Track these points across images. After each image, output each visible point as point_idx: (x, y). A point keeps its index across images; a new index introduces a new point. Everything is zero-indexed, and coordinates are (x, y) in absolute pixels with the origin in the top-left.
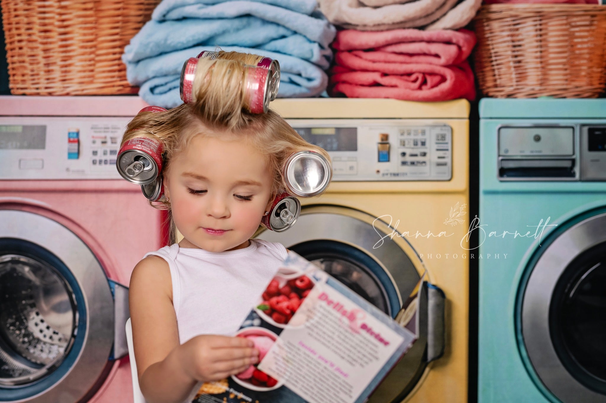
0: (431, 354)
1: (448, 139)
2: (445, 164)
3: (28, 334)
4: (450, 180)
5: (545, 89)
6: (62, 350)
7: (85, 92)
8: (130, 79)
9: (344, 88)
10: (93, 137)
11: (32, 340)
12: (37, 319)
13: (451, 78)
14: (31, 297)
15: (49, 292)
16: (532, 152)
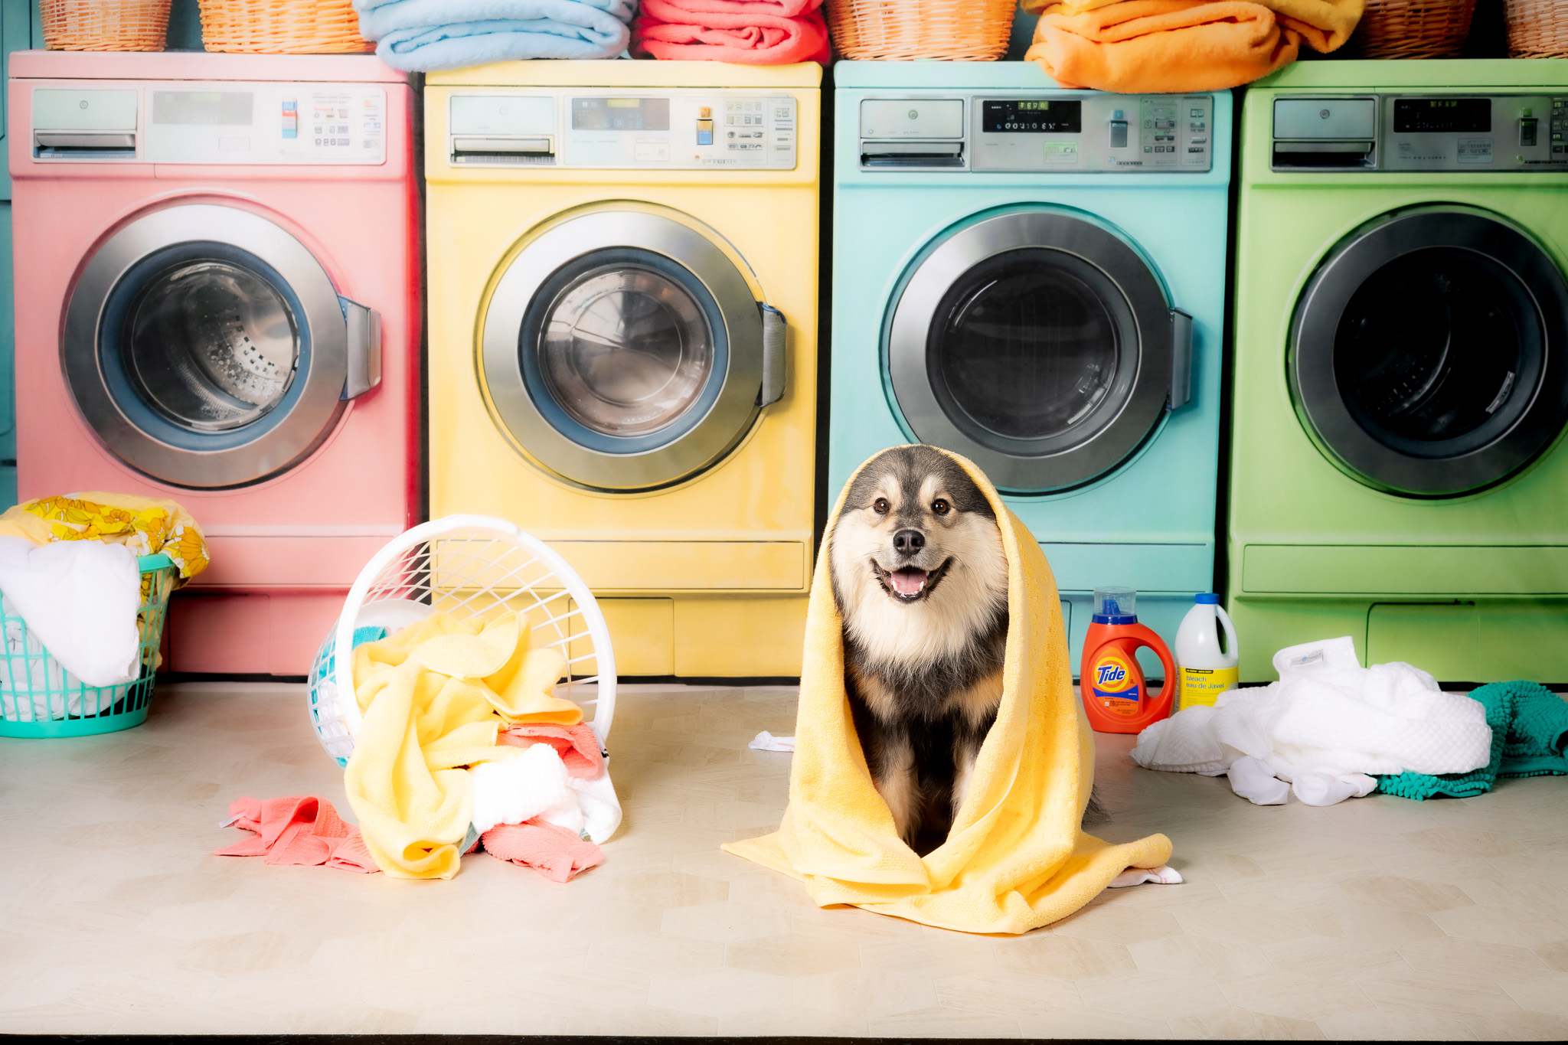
0: (766, 397)
1: (792, 116)
2: (787, 149)
3: (234, 366)
4: (794, 169)
5: (925, 49)
6: (280, 387)
7: (303, 49)
8: (365, 31)
9: (651, 47)
10: (316, 109)
11: (240, 373)
12: (247, 346)
13: (797, 34)
14: (238, 318)
15: (260, 309)
16: (905, 133)
